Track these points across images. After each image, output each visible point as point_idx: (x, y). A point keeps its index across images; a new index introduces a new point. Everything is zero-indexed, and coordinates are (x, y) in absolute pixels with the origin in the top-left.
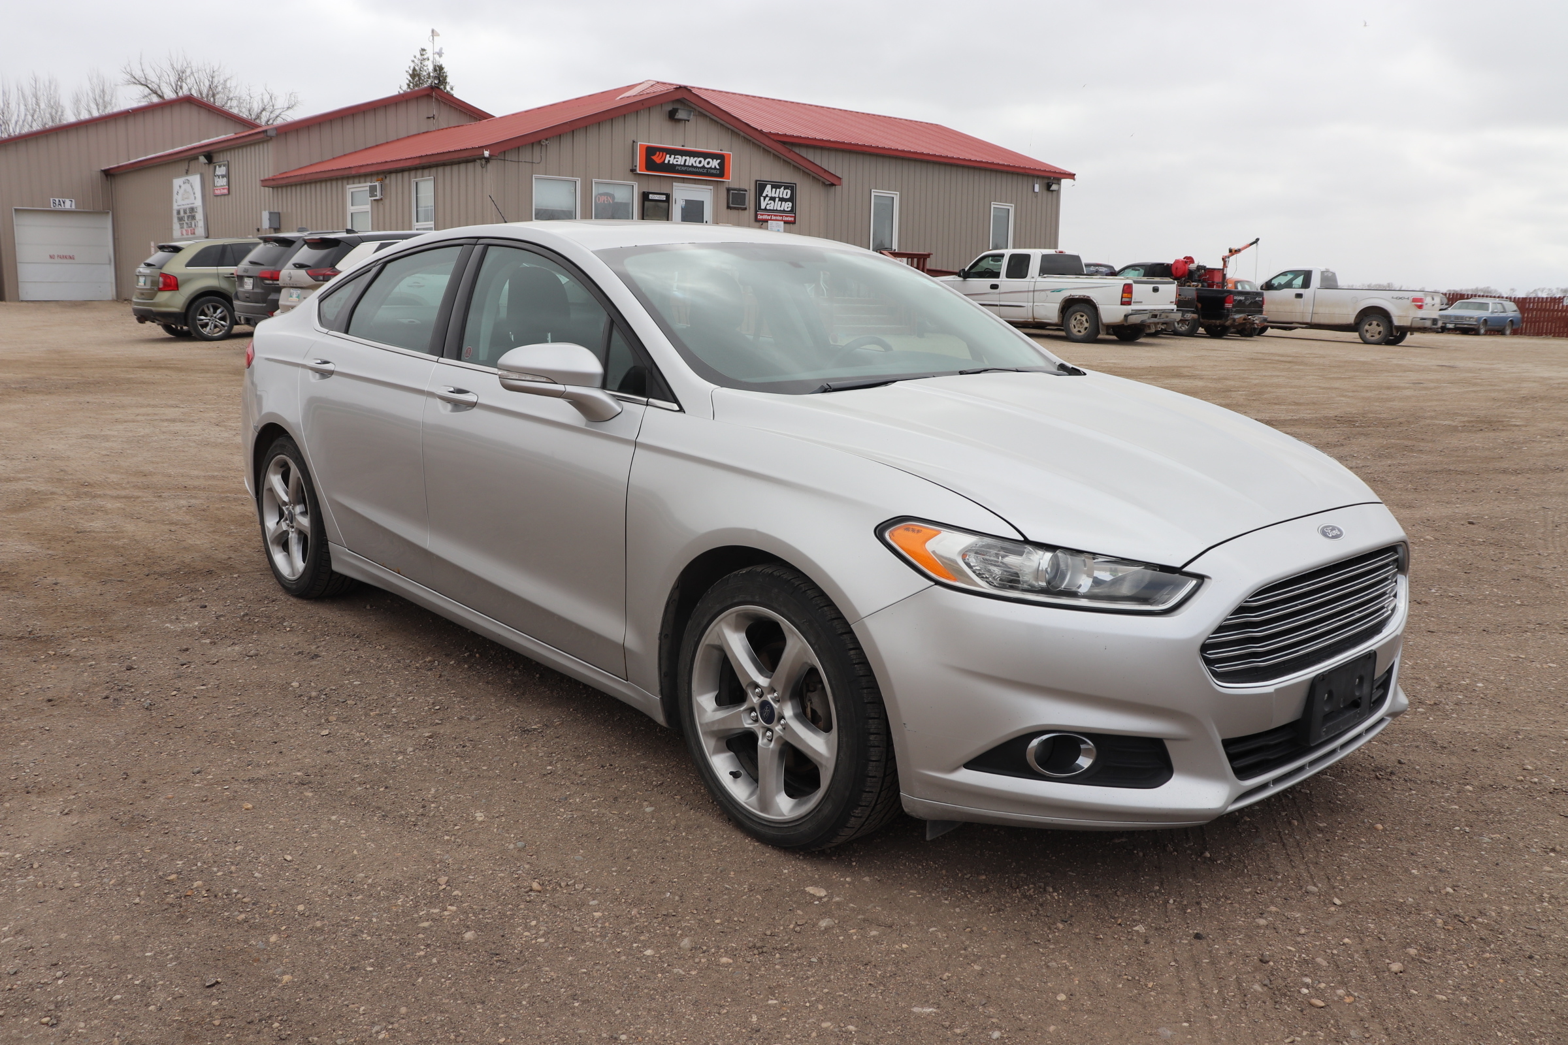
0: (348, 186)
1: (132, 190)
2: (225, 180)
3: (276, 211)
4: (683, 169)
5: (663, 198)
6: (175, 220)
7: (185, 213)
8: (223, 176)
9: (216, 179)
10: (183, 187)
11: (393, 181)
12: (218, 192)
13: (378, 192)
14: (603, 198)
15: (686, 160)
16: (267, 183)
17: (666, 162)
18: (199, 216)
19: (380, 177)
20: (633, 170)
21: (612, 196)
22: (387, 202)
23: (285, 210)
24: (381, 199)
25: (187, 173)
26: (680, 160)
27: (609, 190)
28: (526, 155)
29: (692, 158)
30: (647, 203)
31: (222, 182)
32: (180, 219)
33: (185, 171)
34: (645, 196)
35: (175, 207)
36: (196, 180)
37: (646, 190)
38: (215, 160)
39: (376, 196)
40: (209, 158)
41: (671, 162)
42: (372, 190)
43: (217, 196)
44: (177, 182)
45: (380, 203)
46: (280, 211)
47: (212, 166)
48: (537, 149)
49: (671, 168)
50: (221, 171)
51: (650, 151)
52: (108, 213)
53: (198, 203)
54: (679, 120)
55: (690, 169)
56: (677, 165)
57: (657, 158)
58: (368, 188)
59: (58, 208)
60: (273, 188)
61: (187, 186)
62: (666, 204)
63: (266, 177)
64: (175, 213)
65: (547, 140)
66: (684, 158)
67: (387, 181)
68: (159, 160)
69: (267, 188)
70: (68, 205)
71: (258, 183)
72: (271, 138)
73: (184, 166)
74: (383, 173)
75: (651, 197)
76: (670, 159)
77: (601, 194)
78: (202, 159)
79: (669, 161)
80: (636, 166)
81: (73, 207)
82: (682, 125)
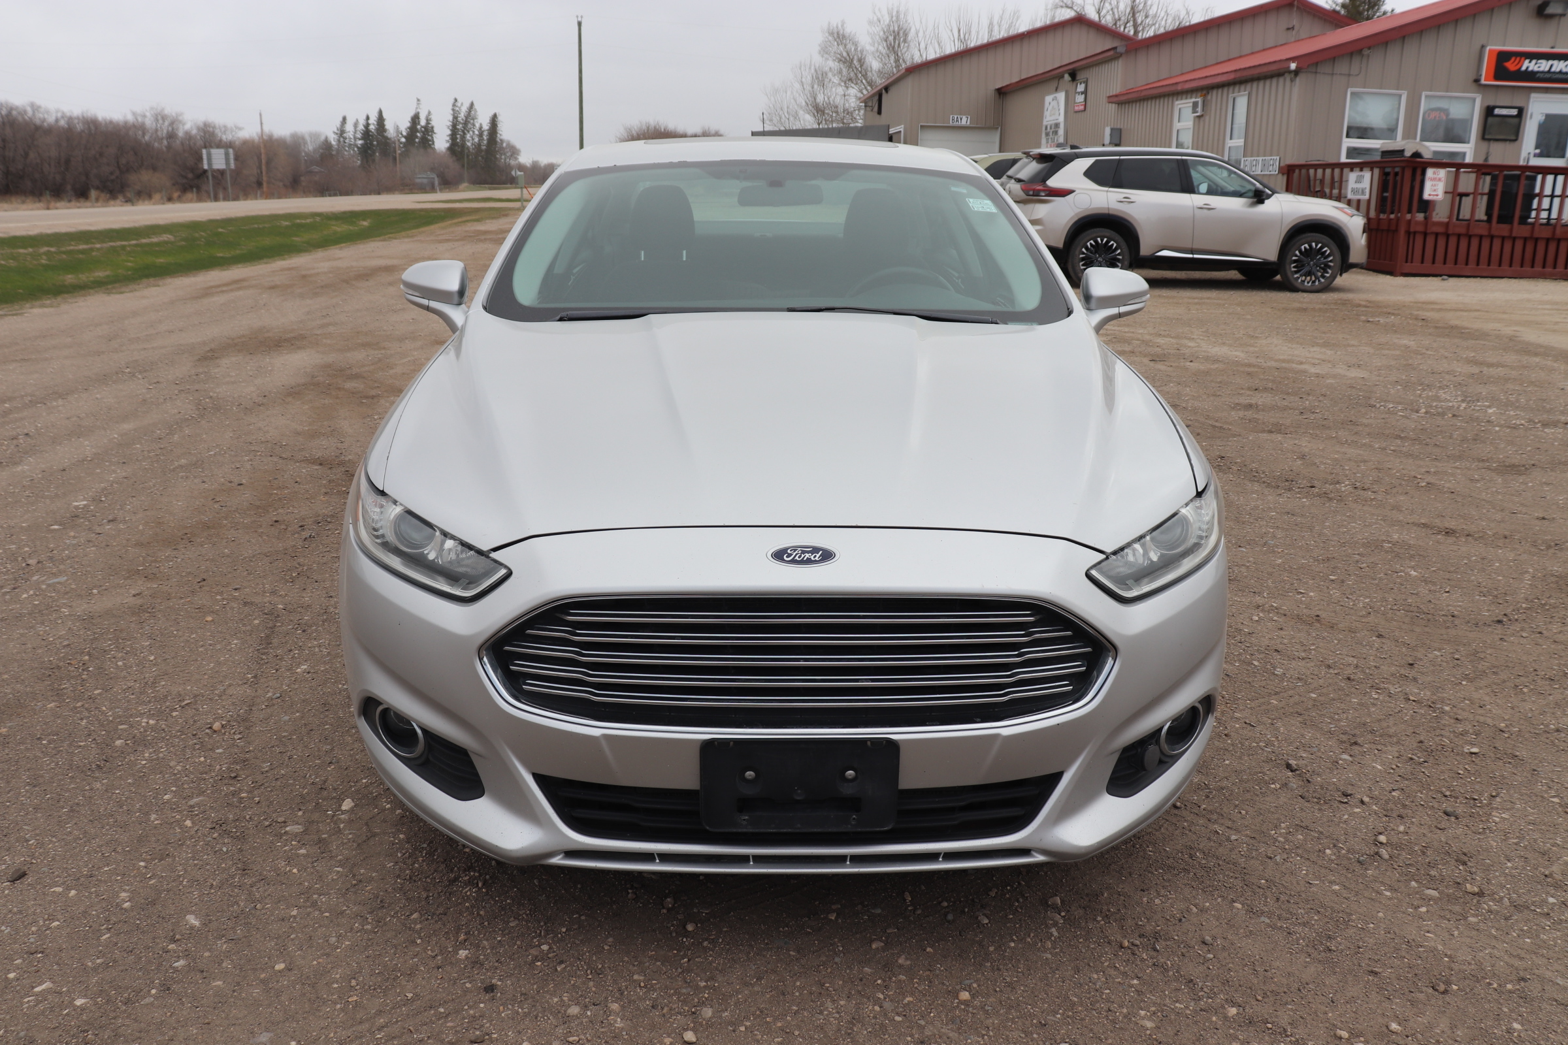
0: (1177, 102)
1: (1018, 105)
2: (1083, 96)
3: (1119, 127)
4: (1548, 76)
5: (1514, 112)
6: (1043, 135)
7: (1051, 128)
8: (1082, 93)
9: (1077, 96)
10: (1052, 103)
11: (1214, 96)
12: (1076, 108)
13: (1199, 109)
14: (1433, 115)
15: (1551, 66)
16: (1111, 100)
17: (1524, 68)
18: (1061, 131)
19: (1204, 92)
20: (1477, 81)
21: (1446, 111)
22: (1207, 118)
23: (1125, 127)
24: (1202, 116)
25: (1056, 90)
26: (1543, 66)
27: (1442, 104)
28: (1342, 67)
29: (1562, 62)
30: (1490, 119)
31: (1080, 98)
32: (1047, 134)
33: (1055, 89)
34: (1489, 111)
35: (1045, 123)
36: (1061, 96)
37: (1492, 103)
38: (1078, 78)
39: (1197, 112)
40: (1073, 76)
41: (1530, 69)
42: (1195, 105)
43: (1076, 112)
44: (1048, 99)
45: (1202, 119)
46: (1122, 127)
47: (1075, 83)
48: (1356, 62)
49: (1531, 76)
50: (1081, 88)
51: (1503, 57)
52: (997, 128)
53: (1061, 119)
54: (1551, 16)
55: (1557, 76)
56: (1538, 72)
57: (1511, 66)
58: (1191, 104)
59: (956, 124)
60: (1118, 104)
61: (1054, 103)
62: (1516, 120)
63: (1111, 94)
64: (1044, 128)
65: (1369, 48)
66: (1550, 62)
67: (1209, 97)
68: (1035, 78)
69: (1114, 105)
70: (965, 121)
71: (1105, 100)
72: (1121, 55)
73: (1054, 84)
74: (1206, 90)
75: (1497, 111)
76: (1529, 65)
77: (1433, 110)
78: (1067, 77)
79: (1527, 68)
80: (1481, 75)
81: (968, 123)
82: (1554, 22)
